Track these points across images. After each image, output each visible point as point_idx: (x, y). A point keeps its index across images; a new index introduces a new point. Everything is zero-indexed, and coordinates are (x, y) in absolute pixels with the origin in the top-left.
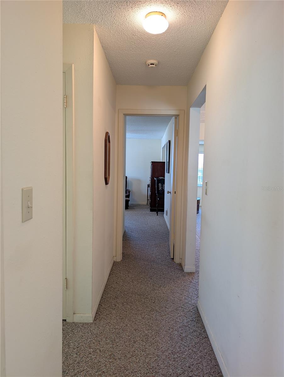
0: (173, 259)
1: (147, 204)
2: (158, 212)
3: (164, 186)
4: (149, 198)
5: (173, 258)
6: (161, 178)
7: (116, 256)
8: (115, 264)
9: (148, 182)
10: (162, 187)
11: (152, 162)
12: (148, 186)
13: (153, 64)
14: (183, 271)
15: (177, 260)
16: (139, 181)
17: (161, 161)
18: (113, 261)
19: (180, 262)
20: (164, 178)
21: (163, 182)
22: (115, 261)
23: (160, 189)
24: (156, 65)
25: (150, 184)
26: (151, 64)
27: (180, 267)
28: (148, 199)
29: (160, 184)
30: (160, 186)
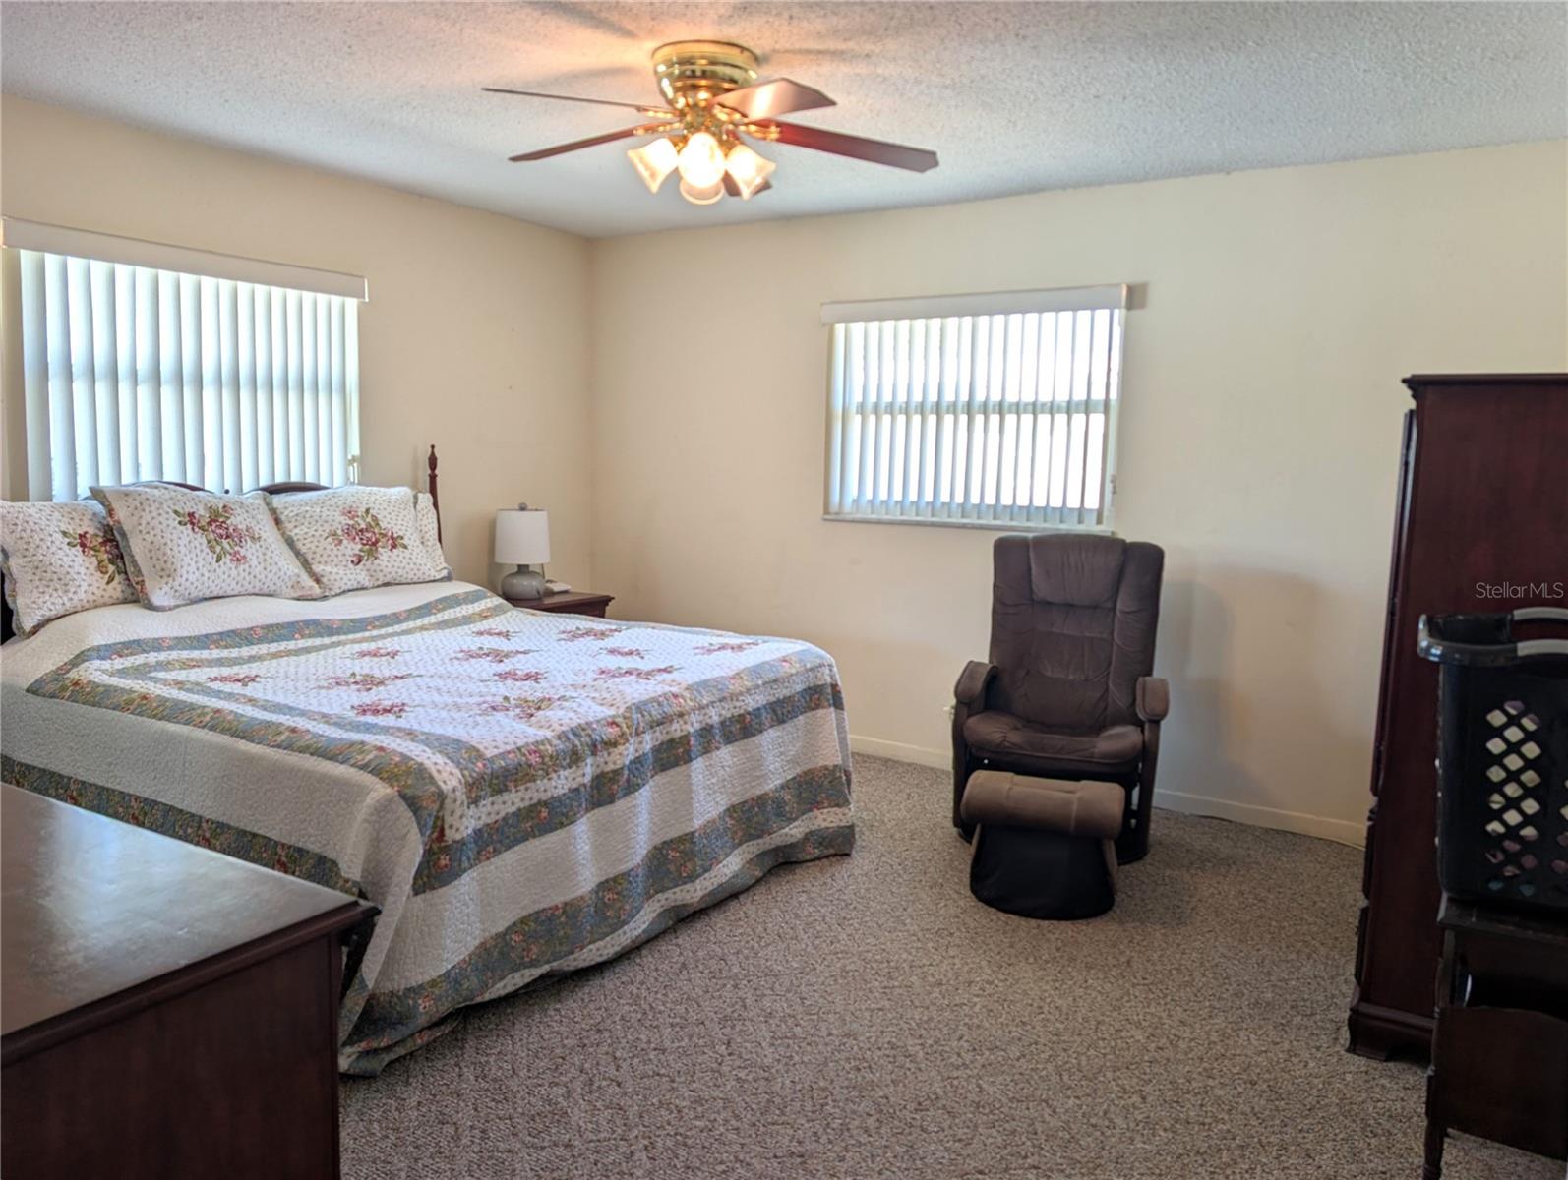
11: (1417, 385)
29: (1513, 721)
30: (1513, 776)
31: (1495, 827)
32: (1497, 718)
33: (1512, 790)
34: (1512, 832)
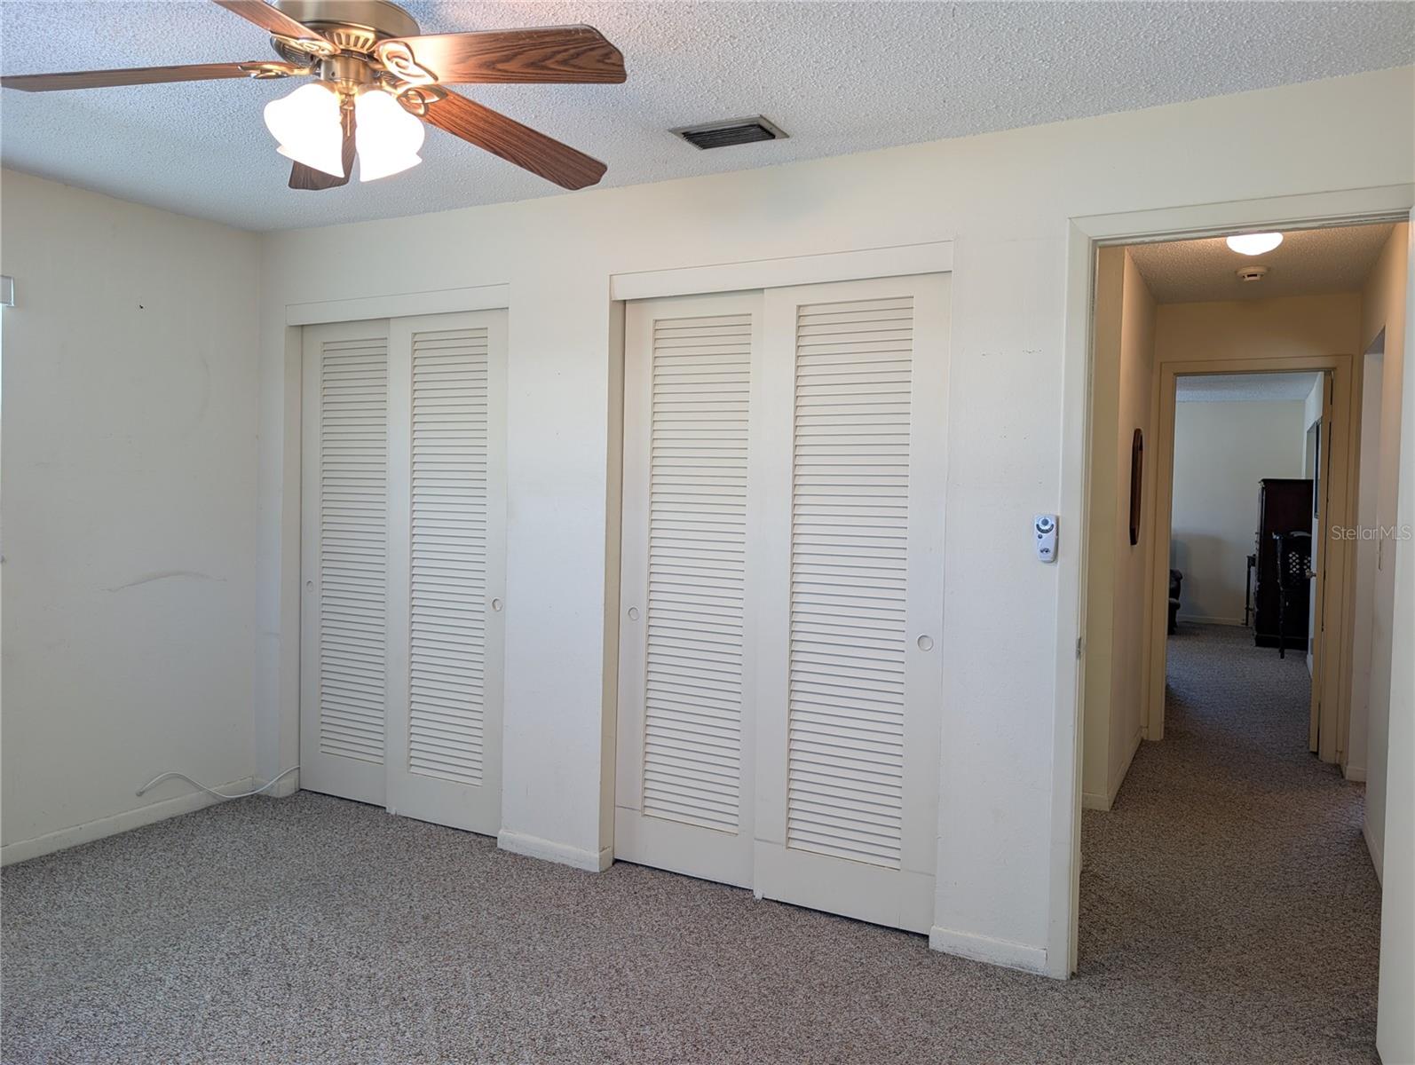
0: (1316, 754)
1: (1247, 624)
2: (1286, 651)
3: (1310, 562)
4: (1252, 604)
5: (1316, 750)
6: (1297, 534)
7: (1147, 727)
8: (1144, 744)
9: (1252, 547)
10: (1301, 564)
11: (1264, 481)
12: (1251, 561)
13: (1255, 275)
14: (1343, 777)
15: (1328, 755)
16: (1215, 544)
17: (1303, 478)
18: (1140, 740)
19: (1337, 762)
20: (1308, 535)
21: (1304, 547)
22: (1145, 738)
23: (1294, 569)
24: (1262, 276)
25: (1257, 555)
26: (1249, 276)
27: (1337, 770)
28: (1247, 609)
29: (1294, 555)
30: (1294, 561)
31: (1291, 572)
32: (1291, 555)
33: (1294, 564)
34: (1295, 572)
